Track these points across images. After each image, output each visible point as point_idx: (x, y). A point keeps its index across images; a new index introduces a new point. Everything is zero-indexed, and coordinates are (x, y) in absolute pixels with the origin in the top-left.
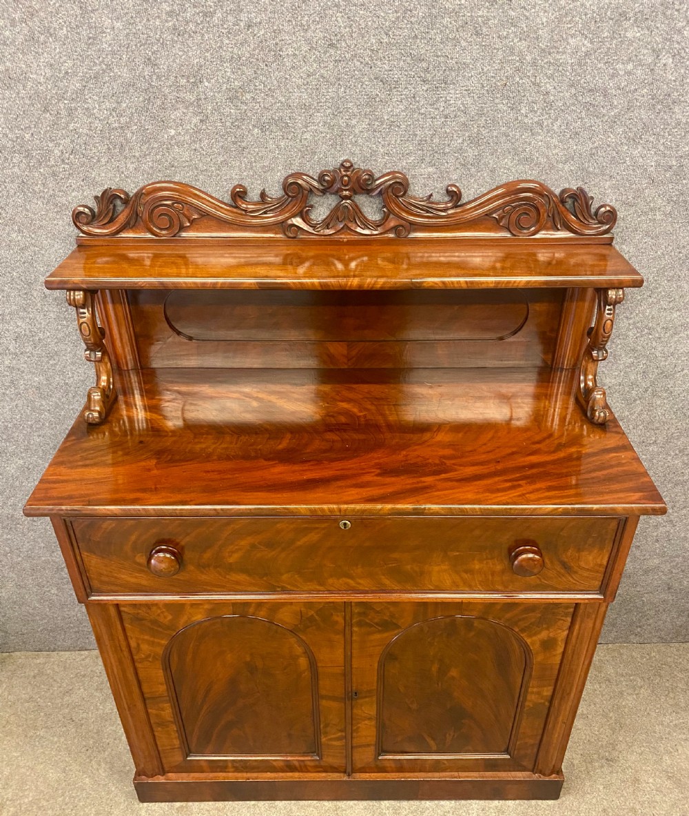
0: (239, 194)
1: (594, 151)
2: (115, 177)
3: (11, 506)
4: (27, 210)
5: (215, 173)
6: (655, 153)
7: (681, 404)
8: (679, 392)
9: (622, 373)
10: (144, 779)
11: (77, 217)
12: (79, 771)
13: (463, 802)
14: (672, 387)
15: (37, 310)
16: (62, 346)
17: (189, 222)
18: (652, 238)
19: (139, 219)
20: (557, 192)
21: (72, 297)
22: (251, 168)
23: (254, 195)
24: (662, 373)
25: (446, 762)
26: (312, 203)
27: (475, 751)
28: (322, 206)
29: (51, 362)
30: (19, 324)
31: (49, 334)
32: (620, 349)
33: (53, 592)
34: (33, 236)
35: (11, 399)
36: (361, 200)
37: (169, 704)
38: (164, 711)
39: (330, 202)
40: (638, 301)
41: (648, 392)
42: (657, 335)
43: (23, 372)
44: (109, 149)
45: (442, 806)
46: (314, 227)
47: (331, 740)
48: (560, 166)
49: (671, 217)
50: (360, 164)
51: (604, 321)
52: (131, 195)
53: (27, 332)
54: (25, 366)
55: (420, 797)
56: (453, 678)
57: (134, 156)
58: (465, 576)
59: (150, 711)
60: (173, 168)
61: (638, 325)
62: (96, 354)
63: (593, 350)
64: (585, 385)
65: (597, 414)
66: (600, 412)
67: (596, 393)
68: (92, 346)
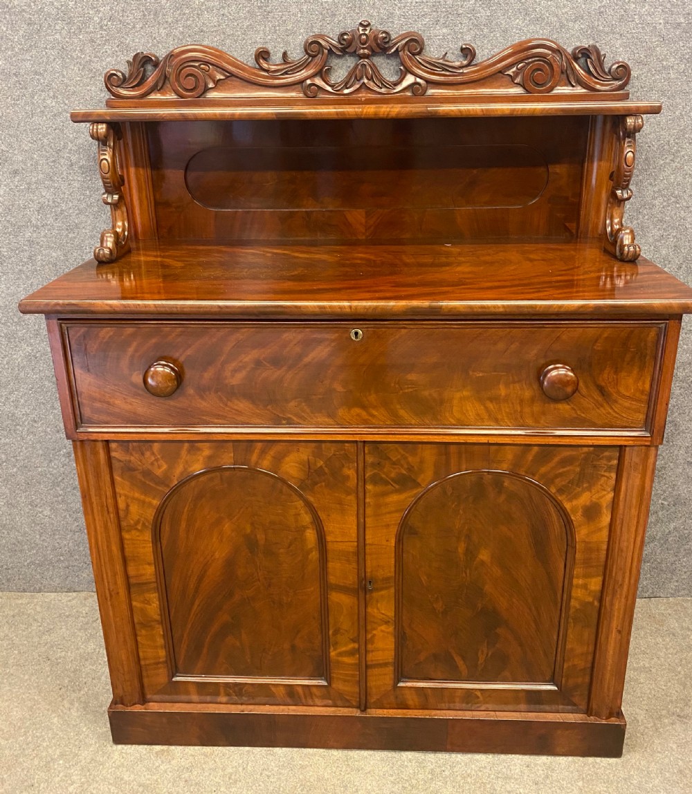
0: (263, 55)
1: (602, 9)
2: (148, 42)
3: (13, 402)
4: (64, 77)
5: (240, 38)
6: (663, 11)
9: (652, 247)
10: (120, 708)
11: (109, 78)
12: (48, 710)
13: (503, 756)
15: (62, 178)
16: (82, 218)
17: (214, 81)
18: (669, 98)
19: (167, 82)
20: (570, 50)
21: (95, 130)
22: (275, 32)
23: (277, 57)
25: (479, 694)
26: (331, 65)
27: (515, 680)
28: (341, 68)
29: (70, 236)
30: (44, 194)
31: (71, 204)
33: (45, 513)
34: (67, 102)
35: (27, 277)
36: (379, 61)
37: (157, 595)
38: (150, 605)
39: (348, 65)
40: (661, 166)
41: (682, 269)
43: (41, 247)
44: (144, 15)
45: (477, 760)
46: (332, 86)
47: (340, 654)
48: (571, 24)
49: (686, 76)
50: (377, 25)
51: (625, 153)
52: (161, 59)
53: (51, 203)
54: (45, 240)
55: (448, 747)
56: (483, 563)
57: (167, 22)
58: (491, 406)
59: (134, 603)
60: (202, 33)
61: (665, 192)
62: (113, 197)
63: (617, 189)
64: (612, 228)
65: (626, 248)
66: (629, 246)
67: (623, 232)
68: (111, 187)
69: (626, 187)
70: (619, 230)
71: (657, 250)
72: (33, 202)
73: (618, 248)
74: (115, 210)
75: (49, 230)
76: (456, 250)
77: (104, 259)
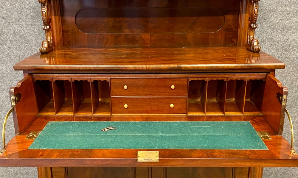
7: (295, 64)
8: (293, 58)
14: (289, 56)
15: (23, 21)
24: (284, 49)
30: (15, 27)
31: (27, 32)
32: (265, 38)
35: (7, 62)
40: (270, 16)
41: (280, 58)
42: (280, 32)
43: (13, 50)
51: (254, 9)
53: (18, 31)
54: (15, 46)
61: (271, 27)
62: (47, 27)
63: (252, 24)
64: (250, 40)
65: (255, 47)
66: (256, 46)
67: (254, 41)
68: (46, 23)
69: (255, 23)
70: (252, 40)
71: (269, 50)
72: (10, 30)
73: (252, 47)
74: (47, 32)
75: (17, 42)
76: (187, 49)
77: (44, 52)
